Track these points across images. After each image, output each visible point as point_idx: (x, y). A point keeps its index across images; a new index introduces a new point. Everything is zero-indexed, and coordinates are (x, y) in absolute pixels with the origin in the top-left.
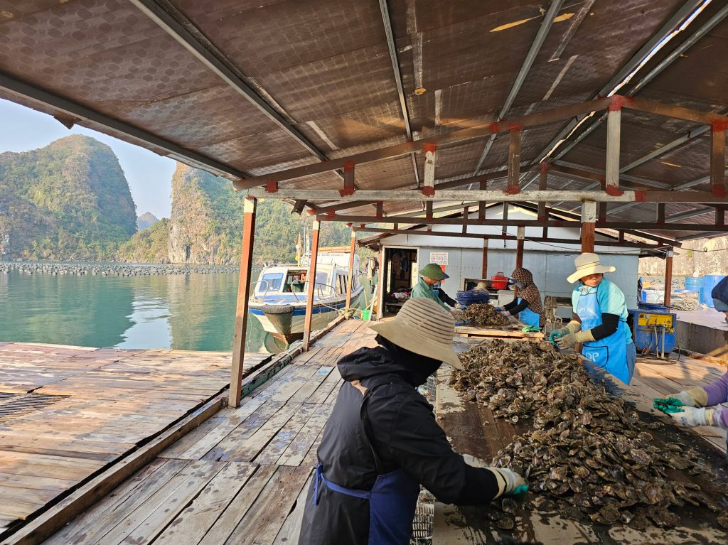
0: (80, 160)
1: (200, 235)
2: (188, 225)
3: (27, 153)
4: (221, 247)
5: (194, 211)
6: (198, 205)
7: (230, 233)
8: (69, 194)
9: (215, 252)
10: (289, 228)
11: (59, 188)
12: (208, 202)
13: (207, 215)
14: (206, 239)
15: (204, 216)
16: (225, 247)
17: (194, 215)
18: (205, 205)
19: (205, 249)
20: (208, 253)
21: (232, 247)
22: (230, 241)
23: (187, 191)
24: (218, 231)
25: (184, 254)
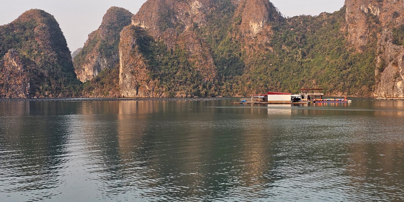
0: (43, 29)
1: (144, 80)
2: (136, 75)
3: (8, 25)
4: (156, 87)
5: (139, 66)
6: (141, 62)
7: (160, 79)
8: (43, 53)
9: (153, 90)
10: (191, 73)
11: (36, 50)
12: (146, 60)
13: (146, 68)
14: (148, 83)
15: (145, 69)
16: (159, 87)
17: (139, 69)
18: (145, 62)
19: (148, 88)
20: (150, 91)
21: (162, 87)
22: (161, 83)
23: (134, 54)
24: (154, 77)
25: (135, 92)
